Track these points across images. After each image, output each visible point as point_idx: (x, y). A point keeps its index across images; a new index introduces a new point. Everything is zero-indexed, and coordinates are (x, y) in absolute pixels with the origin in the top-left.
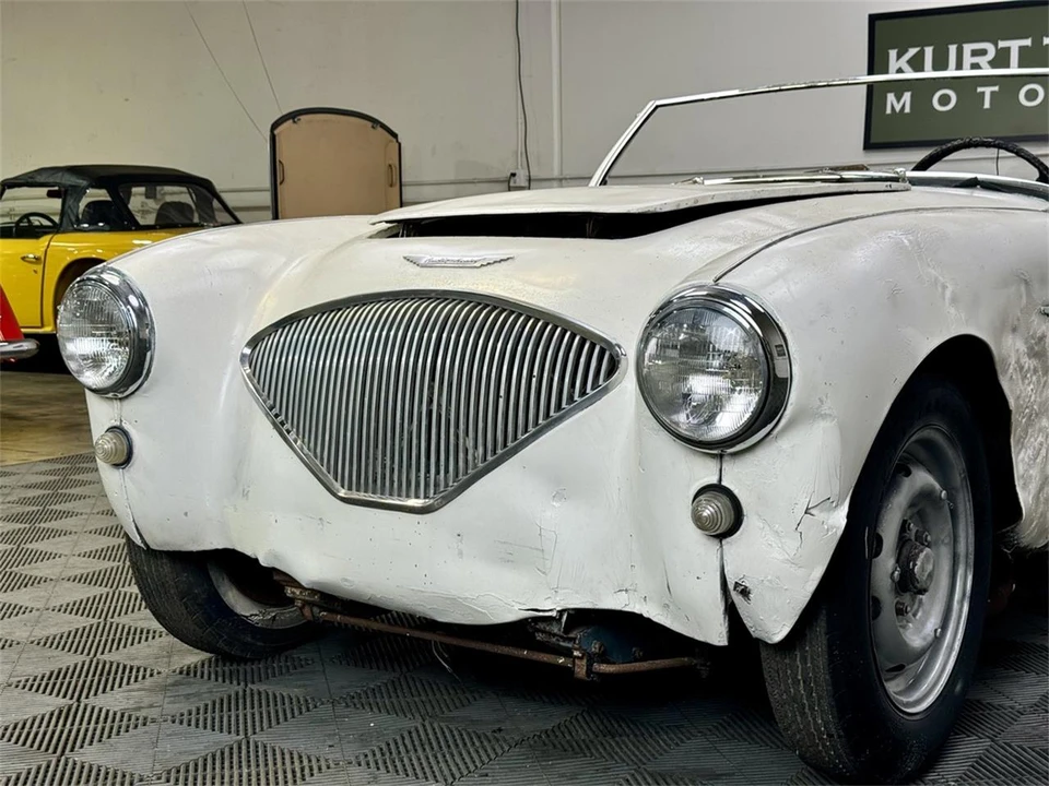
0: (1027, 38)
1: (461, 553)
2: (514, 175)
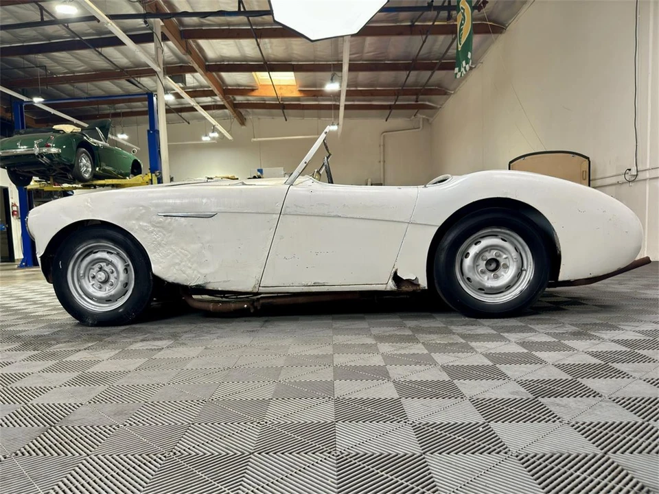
2: (630, 170)
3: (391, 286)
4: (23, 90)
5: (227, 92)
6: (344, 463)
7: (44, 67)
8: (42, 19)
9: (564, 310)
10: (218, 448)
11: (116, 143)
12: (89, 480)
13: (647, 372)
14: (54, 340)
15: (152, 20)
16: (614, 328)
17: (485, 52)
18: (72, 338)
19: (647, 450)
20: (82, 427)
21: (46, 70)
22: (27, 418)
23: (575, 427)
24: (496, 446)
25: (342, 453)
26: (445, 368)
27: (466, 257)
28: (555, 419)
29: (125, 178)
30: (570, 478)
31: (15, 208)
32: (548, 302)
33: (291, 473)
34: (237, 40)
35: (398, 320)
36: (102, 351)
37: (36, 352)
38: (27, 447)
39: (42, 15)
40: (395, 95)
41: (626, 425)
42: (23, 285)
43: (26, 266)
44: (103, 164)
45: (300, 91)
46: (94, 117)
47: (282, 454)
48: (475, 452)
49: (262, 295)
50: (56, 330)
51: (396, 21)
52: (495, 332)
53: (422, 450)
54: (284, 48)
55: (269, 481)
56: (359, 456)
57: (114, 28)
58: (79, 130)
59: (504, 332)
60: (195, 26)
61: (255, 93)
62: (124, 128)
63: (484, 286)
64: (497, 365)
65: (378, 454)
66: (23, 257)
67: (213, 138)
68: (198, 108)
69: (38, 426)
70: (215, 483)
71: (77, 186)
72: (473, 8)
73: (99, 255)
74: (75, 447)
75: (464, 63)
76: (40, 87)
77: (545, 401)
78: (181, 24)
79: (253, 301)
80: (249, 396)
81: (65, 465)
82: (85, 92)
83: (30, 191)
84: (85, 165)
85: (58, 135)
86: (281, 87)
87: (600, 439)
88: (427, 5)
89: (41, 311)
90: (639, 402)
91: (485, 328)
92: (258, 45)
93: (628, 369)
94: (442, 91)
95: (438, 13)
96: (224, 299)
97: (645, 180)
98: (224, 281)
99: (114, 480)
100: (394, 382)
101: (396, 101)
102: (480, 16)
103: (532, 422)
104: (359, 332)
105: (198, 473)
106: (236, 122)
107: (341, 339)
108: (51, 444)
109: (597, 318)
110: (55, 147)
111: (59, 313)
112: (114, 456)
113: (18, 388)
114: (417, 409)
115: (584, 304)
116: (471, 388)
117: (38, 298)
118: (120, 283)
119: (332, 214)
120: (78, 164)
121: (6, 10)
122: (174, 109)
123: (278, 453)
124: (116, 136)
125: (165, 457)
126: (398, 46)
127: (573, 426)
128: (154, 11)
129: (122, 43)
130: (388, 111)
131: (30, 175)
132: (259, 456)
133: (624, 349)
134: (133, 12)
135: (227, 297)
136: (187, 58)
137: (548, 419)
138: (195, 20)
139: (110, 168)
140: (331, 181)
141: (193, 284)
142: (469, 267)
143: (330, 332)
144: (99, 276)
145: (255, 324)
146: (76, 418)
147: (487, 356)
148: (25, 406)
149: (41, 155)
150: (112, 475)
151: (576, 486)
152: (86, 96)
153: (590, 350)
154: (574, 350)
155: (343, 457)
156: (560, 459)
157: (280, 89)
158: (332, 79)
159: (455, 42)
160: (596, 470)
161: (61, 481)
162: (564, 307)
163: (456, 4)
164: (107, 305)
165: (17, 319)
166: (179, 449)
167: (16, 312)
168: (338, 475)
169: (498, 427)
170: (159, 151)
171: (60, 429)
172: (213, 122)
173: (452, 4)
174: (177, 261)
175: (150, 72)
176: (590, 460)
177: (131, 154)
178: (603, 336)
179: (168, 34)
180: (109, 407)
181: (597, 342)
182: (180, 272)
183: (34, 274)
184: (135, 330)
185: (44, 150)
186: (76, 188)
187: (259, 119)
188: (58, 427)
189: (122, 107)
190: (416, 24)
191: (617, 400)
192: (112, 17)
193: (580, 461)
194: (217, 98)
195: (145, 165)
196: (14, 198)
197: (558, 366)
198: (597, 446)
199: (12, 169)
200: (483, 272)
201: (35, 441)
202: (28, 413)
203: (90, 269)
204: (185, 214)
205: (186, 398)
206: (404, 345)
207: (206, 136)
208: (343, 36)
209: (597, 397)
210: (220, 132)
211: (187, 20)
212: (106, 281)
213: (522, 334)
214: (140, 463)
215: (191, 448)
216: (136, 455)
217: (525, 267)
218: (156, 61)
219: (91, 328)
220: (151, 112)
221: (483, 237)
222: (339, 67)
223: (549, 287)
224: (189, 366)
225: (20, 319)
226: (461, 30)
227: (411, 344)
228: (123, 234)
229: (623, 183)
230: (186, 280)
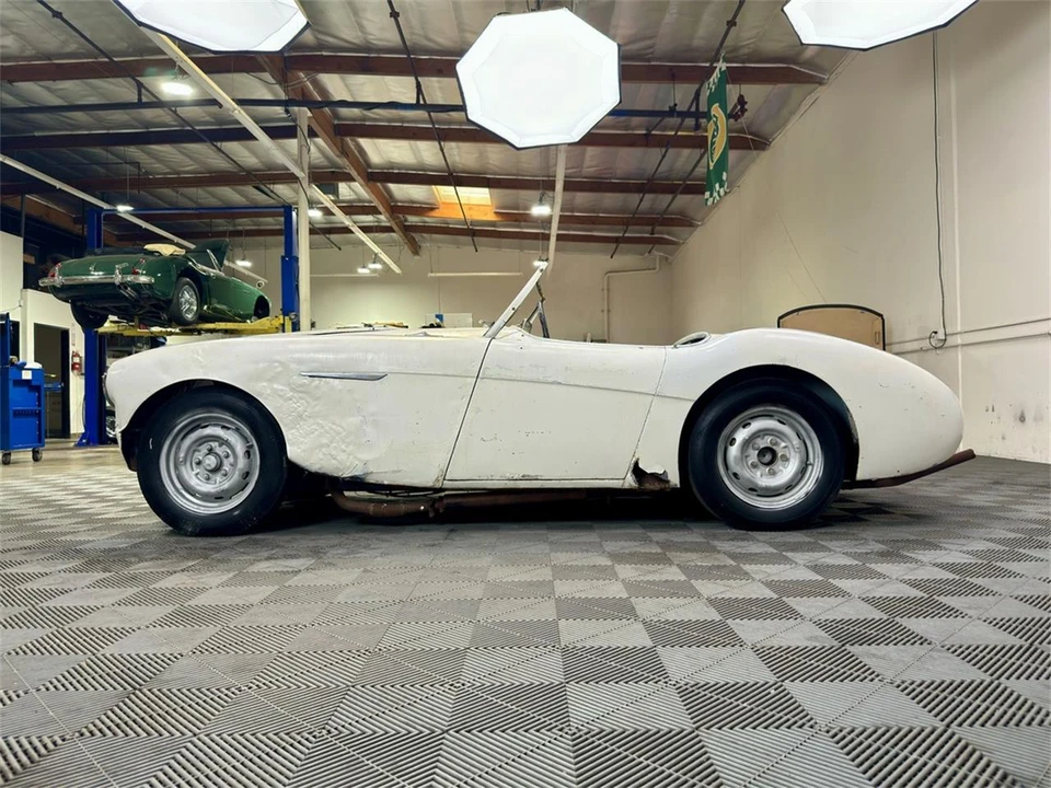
2: (936, 333)
3: (630, 481)
4: (103, 193)
5: (397, 209)
6: (584, 745)
7: (137, 164)
8: (140, 99)
9: (866, 520)
10: (393, 723)
11: (233, 272)
12: (198, 774)
13: (987, 610)
14: (135, 555)
15: (296, 108)
16: (936, 547)
17: (742, 173)
18: (162, 554)
19: (1003, 721)
20: (184, 690)
21: (139, 168)
22: (97, 676)
23: (903, 687)
24: (795, 716)
25: (580, 730)
26: (712, 602)
27: (731, 445)
28: (873, 676)
29: (245, 322)
30: (905, 764)
31: (77, 360)
32: (841, 509)
33: (506, 760)
34: (412, 142)
35: (640, 531)
36: (209, 574)
37: (108, 574)
38: (98, 722)
39: (140, 94)
40: (623, 225)
41: (970, 685)
42: (83, 472)
43: (87, 444)
44: (214, 300)
45: (496, 213)
46: (204, 235)
47: (492, 731)
48: (769, 725)
49: (447, 493)
50: (138, 541)
51: (626, 128)
52: (775, 551)
53: (695, 723)
54: (477, 155)
55: (475, 774)
56: (604, 733)
57: (244, 118)
58: (183, 252)
59: (787, 551)
60: (354, 120)
61: (434, 213)
62: (246, 252)
63: (757, 485)
64: (784, 599)
65: (632, 730)
66: (83, 431)
67: (374, 271)
68: (355, 229)
69: (115, 689)
70: (394, 777)
71: (173, 330)
72: (729, 116)
73: (209, 431)
74: (173, 721)
75: (717, 185)
76: (128, 191)
77: (855, 649)
78: (336, 116)
79: (434, 501)
80: (435, 644)
81: (159, 751)
82: (192, 201)
83: (103, 336)
84: (188, 301)
85: (151, 258)
86: (471, 207)
87: (937, 705)
88: (668, 109)
89: (112, 513)
90: (981, 652)
91: (760, 544)
92: (442, 150)
93: (960, 605)
94: (686, 221)
95: (683, 121)
96: (390, 498)
97: (956, 346)
98: (394, 472)
99: (237, 774)
100: (644, 623)
101: (625, 232)
102: (738, 126)
103: (842, 681)
104: (586, 548)
105: (366, 762)
106: (407, 251)
107: (562, 558)
108: (136, 717)
109: (911, 534)
110: (145, 275)
111: (141, 516)
112: (236, 735)
113: (81, 629)
114: (681, 663)
115: (889, 513)
116: (751, 630)
117: (108, 492)
118: (237, 473)
119: (550, 380)
120: (178, 298)
121: (87, 84)
122: (320, 229)
123: (485, 731)
124: (234, 262)
125: (314, 737)
126: (629, 160)
127: (898, 686)
128: (299, 98)
129: (251, 137)
130: (613, 246)
131: (104, 312)
132: (457, 735)
133: (951, 576)
134: (269, 97)
135: (395, 495)
136: (342, 161)
137: (863, 676)
138: (356, 111)
139: (224, 307)
140: (546, 335)
141: (347, 474)
142: (735, 457)
143: (545, 548)
144: (207, 462)
145: (436, 535)
146: (175, 676)
147: (769, 584)
148: (93, 657)
149: (124, 285)
150: (234, 767)
151: (915, 775)
152: (194, 206)
153: (907, 577)
154: (884, 577)
155: (580, 737)
156: (888, 735)
157: (470, 209)
158: (541, 200)
159: (706, 156)
160: (938, 751)
161: (155, 776)
162: (862, 516)
163: (706, 110)
164: (216, 505)
165: (77, 523)
166: (336, 725)
167: (74, 513)
168: (576, 764)
169: (796, 689)
170: (297, 286)
171: (148, 693)
172: (376, 249)
173: (701, 110)
174: (324, 441)
175: (290, 178)
176: (928, 736)
177: (256, 289)
178: (920, 557)
179: (317, 128)
180: (224, 660)
181: (913, 565)
182: (329, 457)
183: (100, 457)
184: (256, 542)
185: (129, 278)
186: (171, 334)
187: (439, 247)
188: (145, 690)
189: (245, 223)
190: (653, 132)
191: (953, 649)
192: (241, 102)
193: (915, 738)
194: (382, 217)
195: (275, 304)
196: (77, 344)
197: (866, 600)
198: (936, 716)
199: (79, 304)
200: (754, 466)
201: (110, 713)
202: (97, 669)
203: (194, 451)
204: (341, 374)
205: (341, 647)
206: (651, 567)
207: (364, 267)
208: (557, 145)
209: (925, 644)
210: (384, 263)
211: (344, 111)
212: (216, 470)
213: (811, 554)
214: (276, 747)
215: (354, 723)
216: (271, 735)
217: (811, 460)
218: (299, 163)
219: (189, 539)
220: (288, 233)
221: (754, 418)
222: (551, 186)
223: (843, 489)
224: (341, 598)
225: (80, 523)
226: (713, 143)
227: (661, 566)
228: (246, 401)
229: (927, 350)
230: (337, 468)
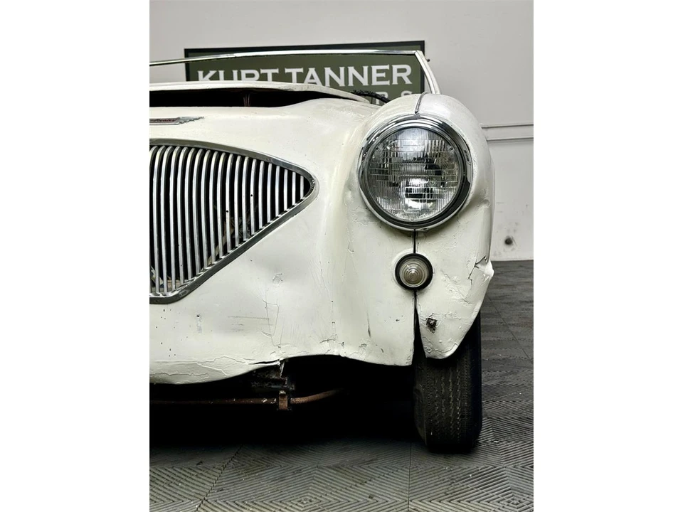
0: (276, 68)
1: (200, 329)
